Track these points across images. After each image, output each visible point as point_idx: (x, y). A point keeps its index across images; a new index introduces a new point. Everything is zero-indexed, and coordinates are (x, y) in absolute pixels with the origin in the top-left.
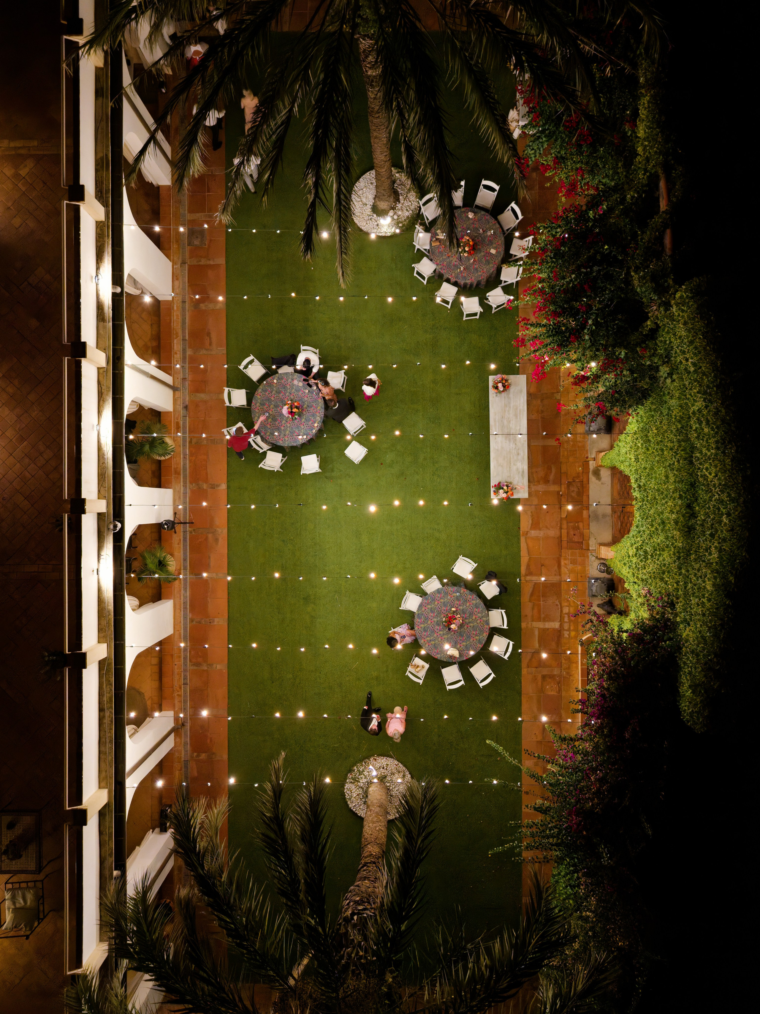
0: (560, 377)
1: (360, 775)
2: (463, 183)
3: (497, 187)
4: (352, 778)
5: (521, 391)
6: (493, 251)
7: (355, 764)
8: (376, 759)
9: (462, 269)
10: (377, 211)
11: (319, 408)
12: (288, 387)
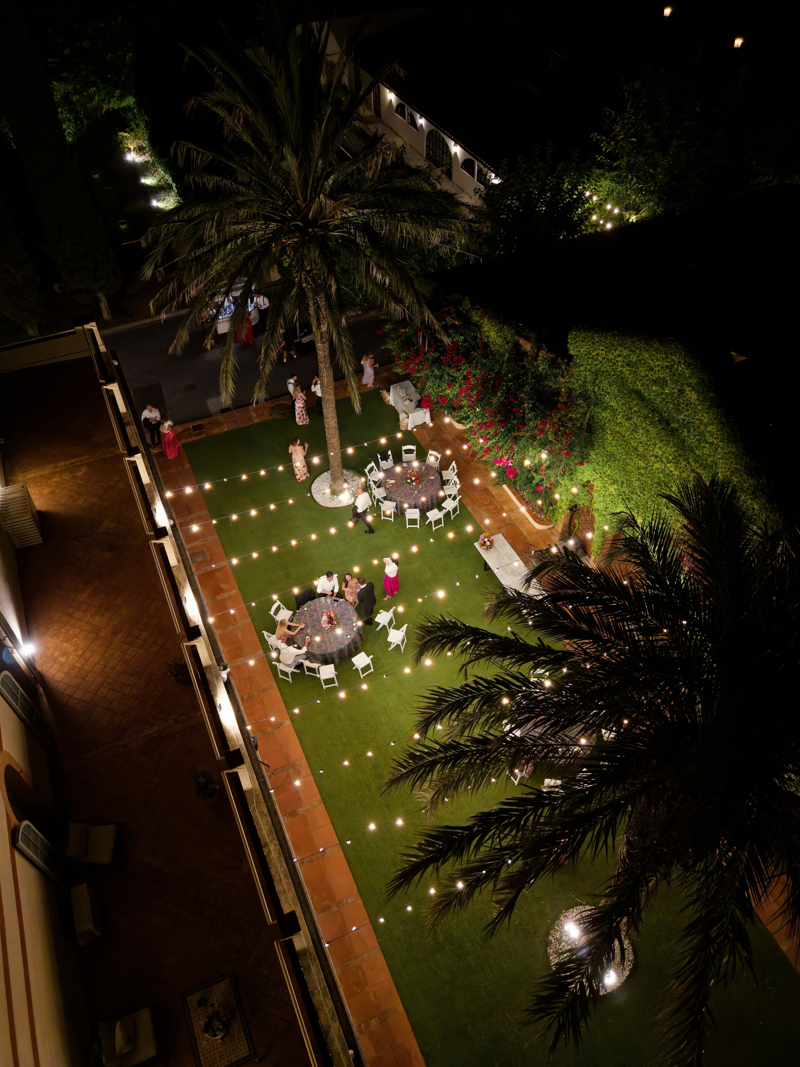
0: (526, 537)
1: (560, 944)
2: (390, 453)
3: (413, 448)
4: (554, 952)
5: (504, 544)
6: (432, 478)
7: (548, 934)
8: (566, 916)
9: (416, 493)
10: (334, 493)
11: (351, 613)
12: (319, 609)
